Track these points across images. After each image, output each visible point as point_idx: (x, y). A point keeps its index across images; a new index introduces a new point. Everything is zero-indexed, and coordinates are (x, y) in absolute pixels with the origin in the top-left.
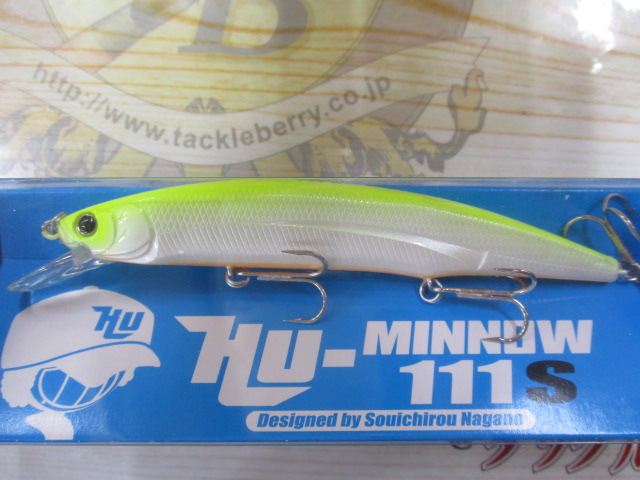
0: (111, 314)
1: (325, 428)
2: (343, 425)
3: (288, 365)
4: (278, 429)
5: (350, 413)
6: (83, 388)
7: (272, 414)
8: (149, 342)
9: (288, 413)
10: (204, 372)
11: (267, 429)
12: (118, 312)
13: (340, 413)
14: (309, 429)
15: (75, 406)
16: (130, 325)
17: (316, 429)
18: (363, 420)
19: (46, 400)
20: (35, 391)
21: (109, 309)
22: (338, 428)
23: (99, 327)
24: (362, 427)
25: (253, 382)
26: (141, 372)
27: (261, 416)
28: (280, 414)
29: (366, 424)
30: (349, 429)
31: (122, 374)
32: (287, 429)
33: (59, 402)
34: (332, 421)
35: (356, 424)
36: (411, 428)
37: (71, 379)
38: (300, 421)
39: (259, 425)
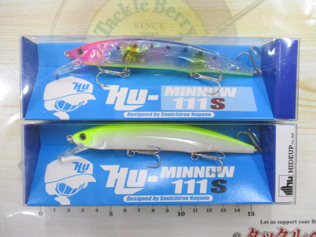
0: (79, 164)
1: (148, 201)
2: (153, 200)
3: (136, 182)
4: (133, 201)
5: (156, 196)
6: (72, 189)
7: (131, 197)
8: (92, 174)
9: (136, 196)
10: (110, 184)
11: (130, 201)
12: (81, 164)
13: (153, 196)
14: (143, 201)
15: (70, 194)
16: (85, 168)
17: (145, 201)
18: (160, 198)
19: (60, 193)
20: (56, 190)
21: (78, 163)
22: (152, 201)
23: (75, 169)
24: (159, 201)
25: (125, 187)
26: (90, 184)
27: (128, 197)
28: (134, 197)
29: (161, 200)
30: (155, 201)
31: (84, 184)
32: (136, 201)
33: (64, 193)
34: (150, 199)
35: (157, 200)
36: (174, 201)
37: (68, 186)
38: (140, 199)
39: (127, 200)
